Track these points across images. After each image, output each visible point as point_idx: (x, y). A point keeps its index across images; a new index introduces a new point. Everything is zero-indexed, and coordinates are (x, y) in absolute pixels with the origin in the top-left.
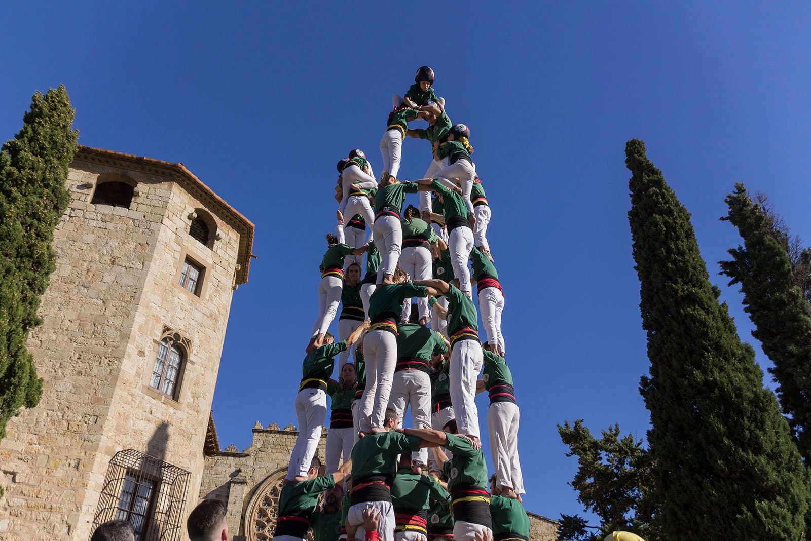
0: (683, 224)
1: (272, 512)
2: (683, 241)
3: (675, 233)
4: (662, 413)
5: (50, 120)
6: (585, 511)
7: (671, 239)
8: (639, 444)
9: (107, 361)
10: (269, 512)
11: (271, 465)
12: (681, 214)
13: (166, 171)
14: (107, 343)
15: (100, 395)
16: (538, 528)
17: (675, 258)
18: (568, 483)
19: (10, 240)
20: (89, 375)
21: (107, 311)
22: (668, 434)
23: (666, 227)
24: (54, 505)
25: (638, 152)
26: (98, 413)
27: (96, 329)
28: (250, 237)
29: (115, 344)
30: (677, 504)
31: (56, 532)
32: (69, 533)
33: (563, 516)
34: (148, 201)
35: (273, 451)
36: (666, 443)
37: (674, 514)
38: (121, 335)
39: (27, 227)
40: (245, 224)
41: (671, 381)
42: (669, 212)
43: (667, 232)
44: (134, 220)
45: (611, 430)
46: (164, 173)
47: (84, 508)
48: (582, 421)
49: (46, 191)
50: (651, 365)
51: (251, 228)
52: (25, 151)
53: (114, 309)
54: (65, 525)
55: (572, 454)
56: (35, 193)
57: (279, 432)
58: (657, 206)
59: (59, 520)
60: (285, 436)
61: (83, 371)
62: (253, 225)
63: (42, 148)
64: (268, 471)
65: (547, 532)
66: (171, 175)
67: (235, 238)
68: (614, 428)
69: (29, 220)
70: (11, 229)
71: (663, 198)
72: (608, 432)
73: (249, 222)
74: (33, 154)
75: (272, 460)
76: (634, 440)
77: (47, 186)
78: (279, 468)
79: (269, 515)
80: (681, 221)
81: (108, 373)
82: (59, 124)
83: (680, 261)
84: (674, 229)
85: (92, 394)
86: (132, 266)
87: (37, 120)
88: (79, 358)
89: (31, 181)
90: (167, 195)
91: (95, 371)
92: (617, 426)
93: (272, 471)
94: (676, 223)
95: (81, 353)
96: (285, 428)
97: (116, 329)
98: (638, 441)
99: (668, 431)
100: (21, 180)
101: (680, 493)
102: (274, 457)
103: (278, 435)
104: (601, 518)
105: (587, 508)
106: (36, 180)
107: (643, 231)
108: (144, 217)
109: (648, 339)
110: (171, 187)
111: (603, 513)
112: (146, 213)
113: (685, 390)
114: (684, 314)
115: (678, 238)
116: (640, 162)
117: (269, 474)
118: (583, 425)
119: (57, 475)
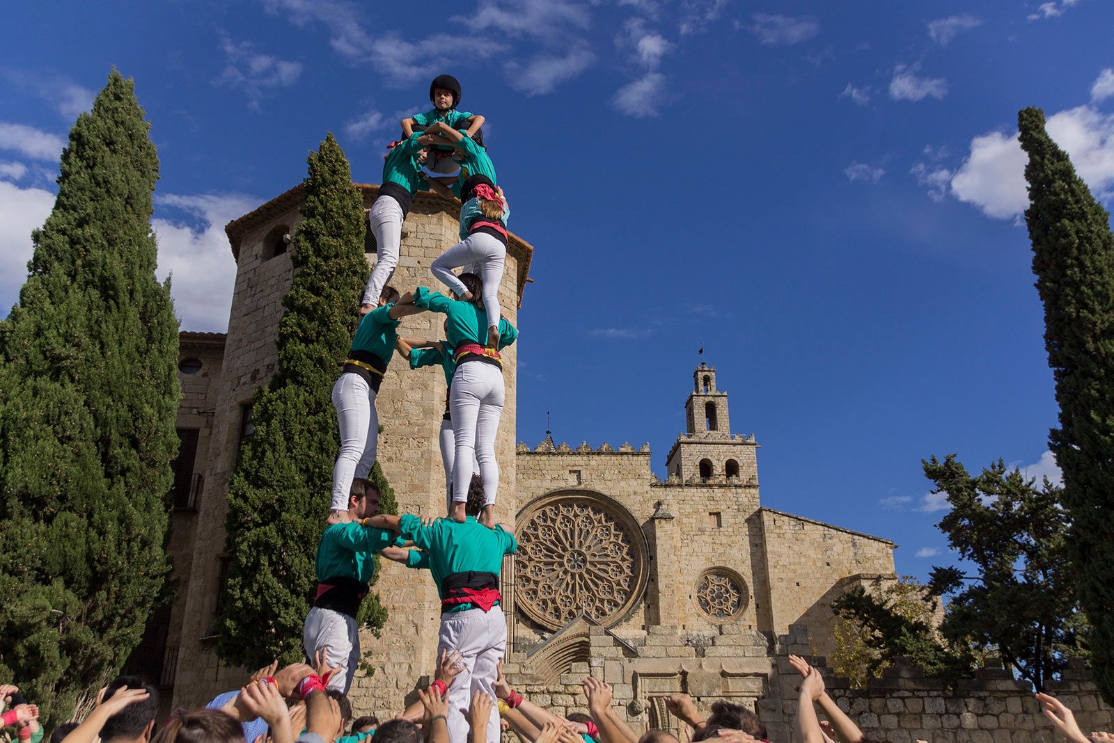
0: (1100, 232)
1: (532, 548)
2: (1100, 255)
3: (1090, 245)
4: (1079, 474)
5: (336, 188)
6: (960, 559)
7: (1086, 253)
8: (1030, 483)
9: (416, 442)
10: (529, 550)
11: (525, 494)
12: (1097, 217)
13: (431, 200)
14: (412, 421)
15: (416, 482)
16: (867, 550)
17: (1092, 279)
18: (935, 526)
19: (341, 348)
20: (400, 460)
21: (403, 384)
22: (1086, 501)
23: (1079, 237)
24: (396, 605)
25: (1037, 127)
26: (419, 503)
27: (396, 406)
28: (527, 260)
29: (419, 422)
30: (1098, 579)
31: (404, 633)
32: (417, 631)
33: (935, 569)
34: (418, 243)
35: (525, 476)
36: (1085, 511)
37: (1095, 590)
38: (424, 411)
39: (348, 327)
40: (523, 247)
41: (1090, 437)
42: (1083, 216)
43: (1081, 244)
44: (408, 268)
45: (993, 467)
46: (430, 203)
47: (427, 605)
48: (955, 456)
49: (355, 279)
50: (1061, 411)
51: (529, 251)
52: (323, 234)
53: (410, 381)
54: (411, 625)
55: (939, 491)
56: (346, 284)
57: (529, 454)
58: (1065, 208)
59: (404, 620)
60: (537, 458)
61: (394, 456)
62: (531, 247)
63: (339, 227)
64: (521, 502)
65: (878, 555)
66: (438, 204)
67: (513, 267)
68: (997, 464)
69: (349, 318)
70: (339, 335)
71: (1073, 194)
72: (991, 470)
73: (527, 245)
74: (333, 237)
75: (525, 488)
76: (1024, 479)
77: (355, 273)
78: (535, 497)
79: (530, 554)
80: (1098, 227)
81: (420, 456)
82: (345, 191)
83: (1097, 282)
84: (1089, 240)
85: (408, 482)
86: (418, 326)
87: (322, 190)
88: (386, 443)
89: (340, 272)
90: (438, 231)
91: (406, 454)
92: (1001, 461)
93: (527, 501)
94: (1092, 232)
95: (387, 436)
96: (535, 449)
97: (417, 404)
98: (1030, 480)
99: (1087, 498)
100: (330, 273)
101: (1103, 568)
102: (526, 483)
103: (528, 458)
104: (978, 566)
105: (963, 557)
106: (344, 270)
107: (1049, 242)
108: (419, 262)
109: (1055, 379)
110: (440, 219)
111: (983, 560)
112: (420, 259)
113: (1108, 450)
114: (1104, 352)
115: (1094, 251)
116: (1041, 144)
117: (523, 506)
118: (956, 460)
119: (392, 572)
